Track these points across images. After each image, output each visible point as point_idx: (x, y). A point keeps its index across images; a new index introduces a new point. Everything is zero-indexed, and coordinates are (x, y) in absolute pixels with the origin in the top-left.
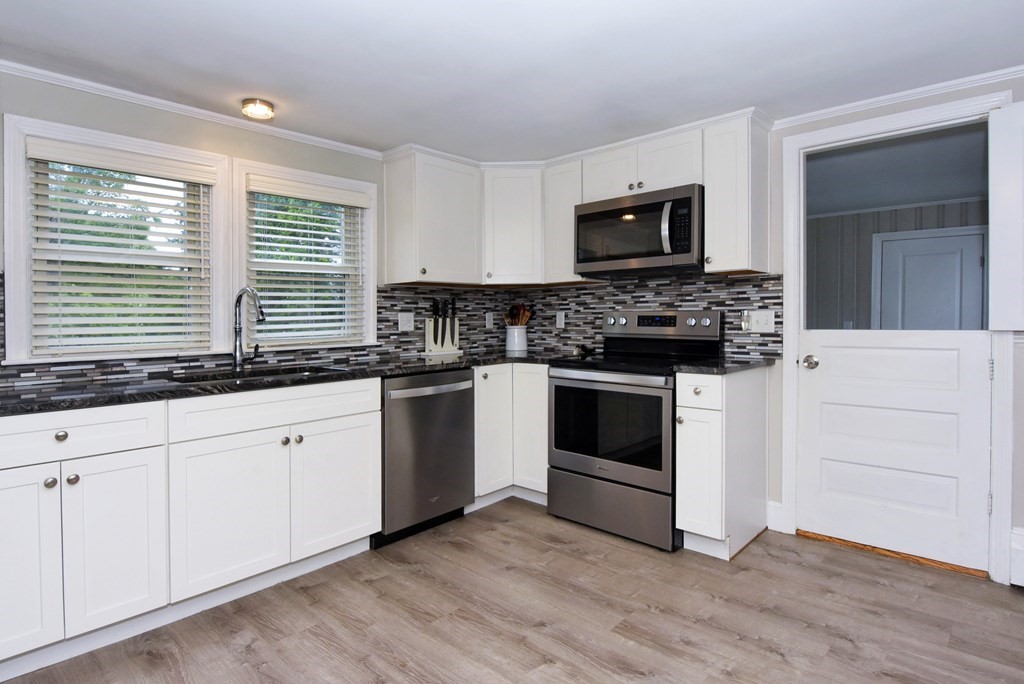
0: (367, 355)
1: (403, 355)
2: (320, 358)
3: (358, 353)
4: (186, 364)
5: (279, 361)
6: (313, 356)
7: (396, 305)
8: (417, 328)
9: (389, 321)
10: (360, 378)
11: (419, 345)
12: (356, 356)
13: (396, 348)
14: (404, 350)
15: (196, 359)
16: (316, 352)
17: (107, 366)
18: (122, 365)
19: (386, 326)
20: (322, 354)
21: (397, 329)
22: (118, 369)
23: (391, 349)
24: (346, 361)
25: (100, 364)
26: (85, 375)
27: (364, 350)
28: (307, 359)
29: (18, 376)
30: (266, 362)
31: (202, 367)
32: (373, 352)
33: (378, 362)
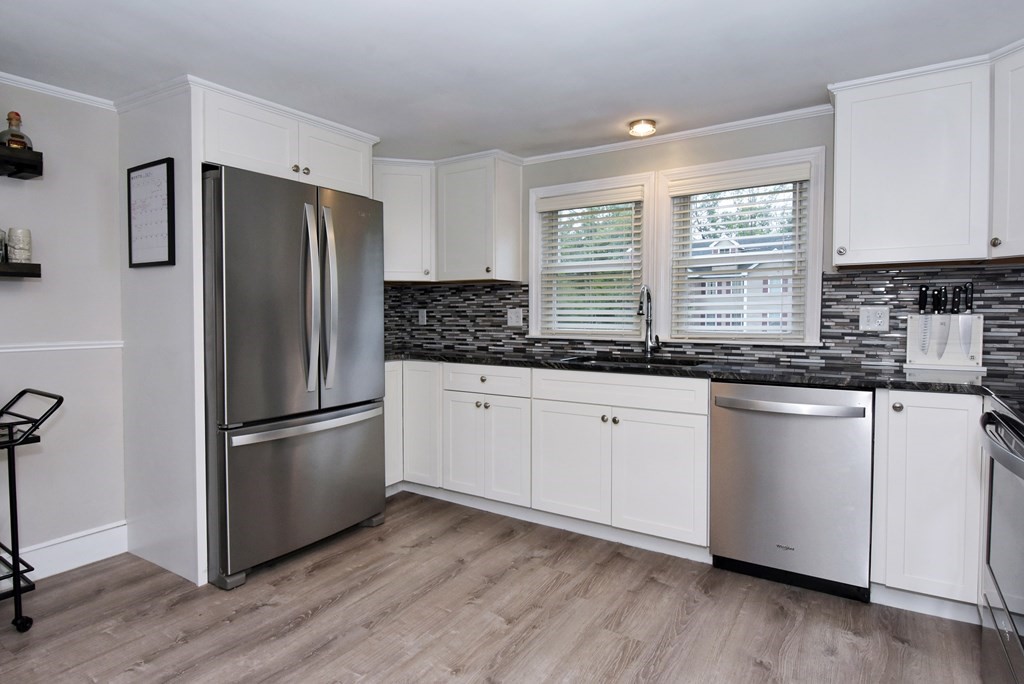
0: (806, 357)
1: (866, 363)
2: (742, 355)
3: (793, 354)
4: (621, 348)
5: (697, 353)
6: (734, 351)
7: (855, 297)
8: (894, 328)
9: (843, 317)
10: (677, 376)
11: (897, 352)
12: (788, 357)
13: (853, 352)
14: (868, 356)
15: (627, 344)
16: (737, 347)
17: (575, 344)
18: (582, 344)
19: (837, 324)
20: (744, 350)
21: (857, 328)
22: (580, 346)
23: (846, 353)
24: (775, 361)
25: (572, 342)
26: (563, 348)
27: (803, 351)
28: (726, 354)
29: (533, 345)
30: (685, 353)
31: (632, 351)
32: (816, 355)
33: (822, 368)
